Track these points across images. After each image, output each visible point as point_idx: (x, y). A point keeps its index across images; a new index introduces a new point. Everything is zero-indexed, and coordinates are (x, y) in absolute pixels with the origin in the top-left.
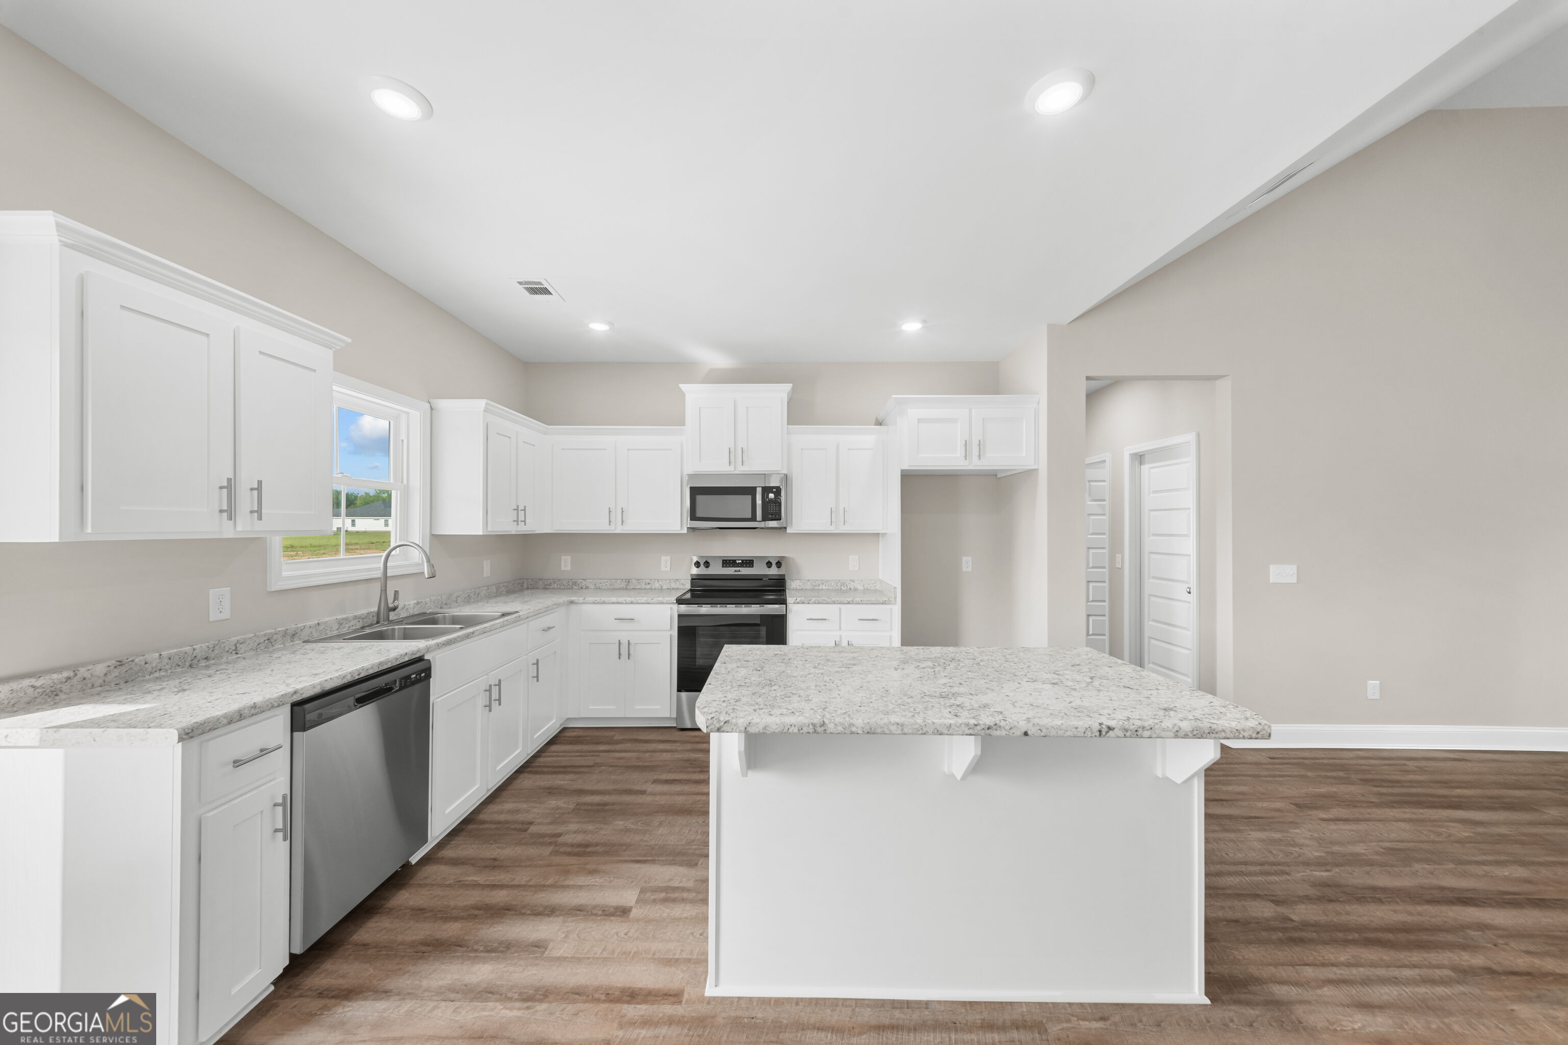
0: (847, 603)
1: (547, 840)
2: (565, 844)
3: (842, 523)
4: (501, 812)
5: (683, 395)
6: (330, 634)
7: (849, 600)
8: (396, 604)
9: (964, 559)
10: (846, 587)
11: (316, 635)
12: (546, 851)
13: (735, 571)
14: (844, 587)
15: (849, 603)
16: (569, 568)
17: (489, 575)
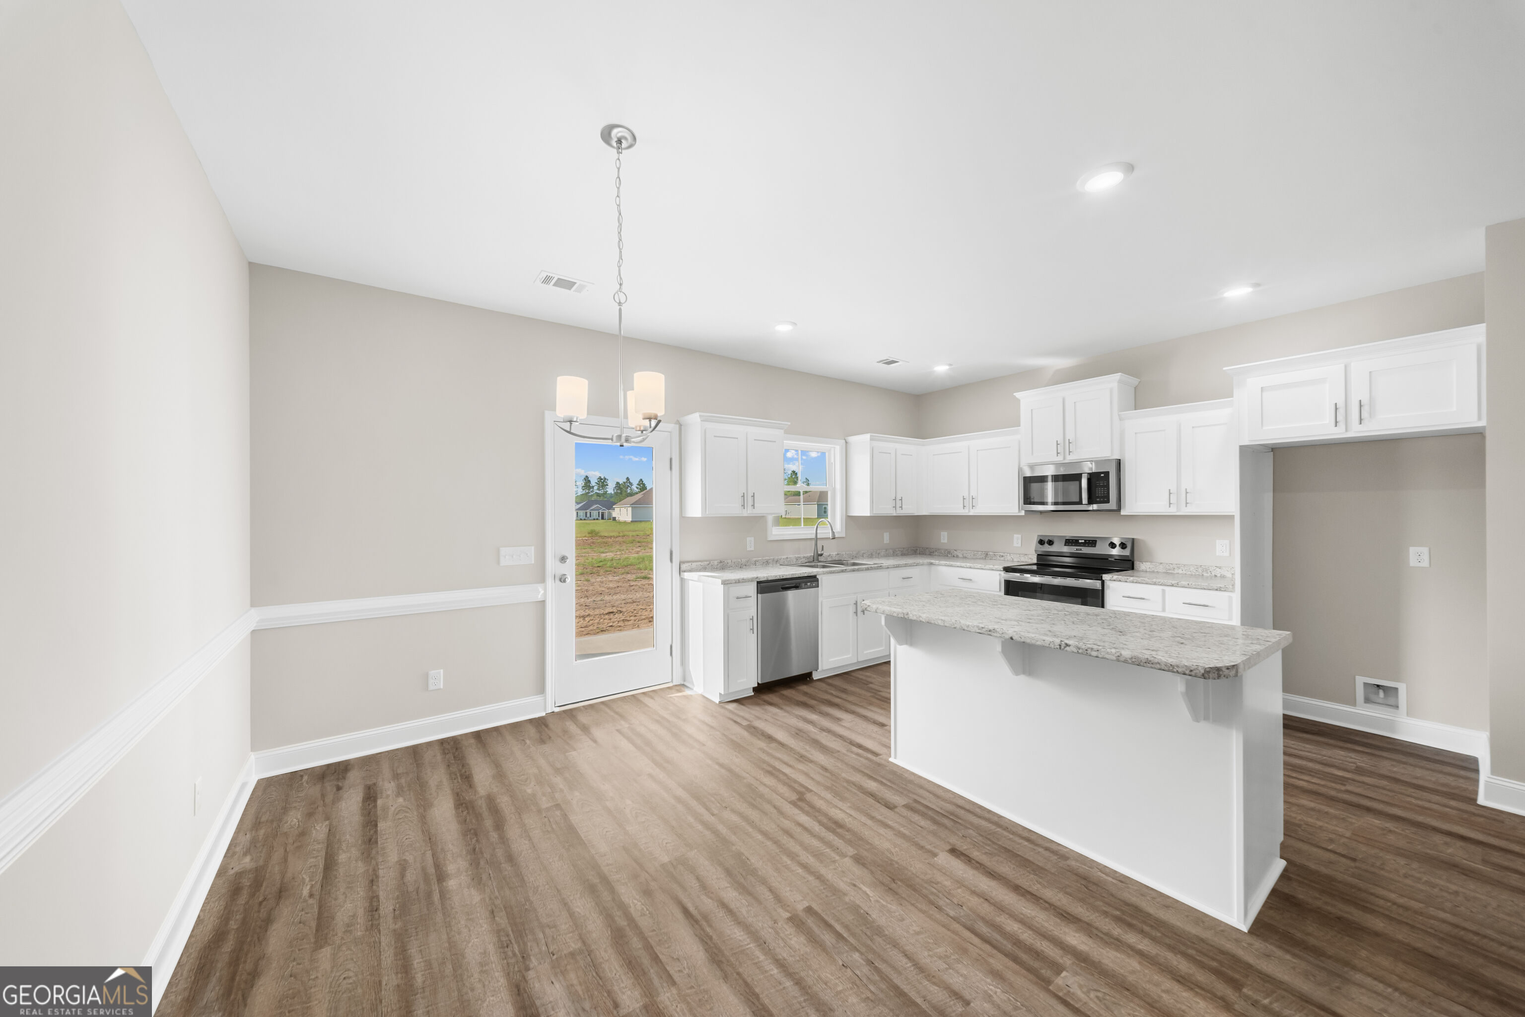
0: (1170, 586)
1: (873, 691)
2: (880, 695)
3: (1184, 505)
4: (862, 675)
5: (1018, 401)
6: (792, 563)
7: (1173, 582)
8: (822, 552)
9: (1412, 550)
10: (1210, 573)
11: (786, 563)
12: (869, 694)
13: (1077, 550)
14: (1207, 573)
15: (1172, 585)
16: (946, 541)
17: (888, 542)
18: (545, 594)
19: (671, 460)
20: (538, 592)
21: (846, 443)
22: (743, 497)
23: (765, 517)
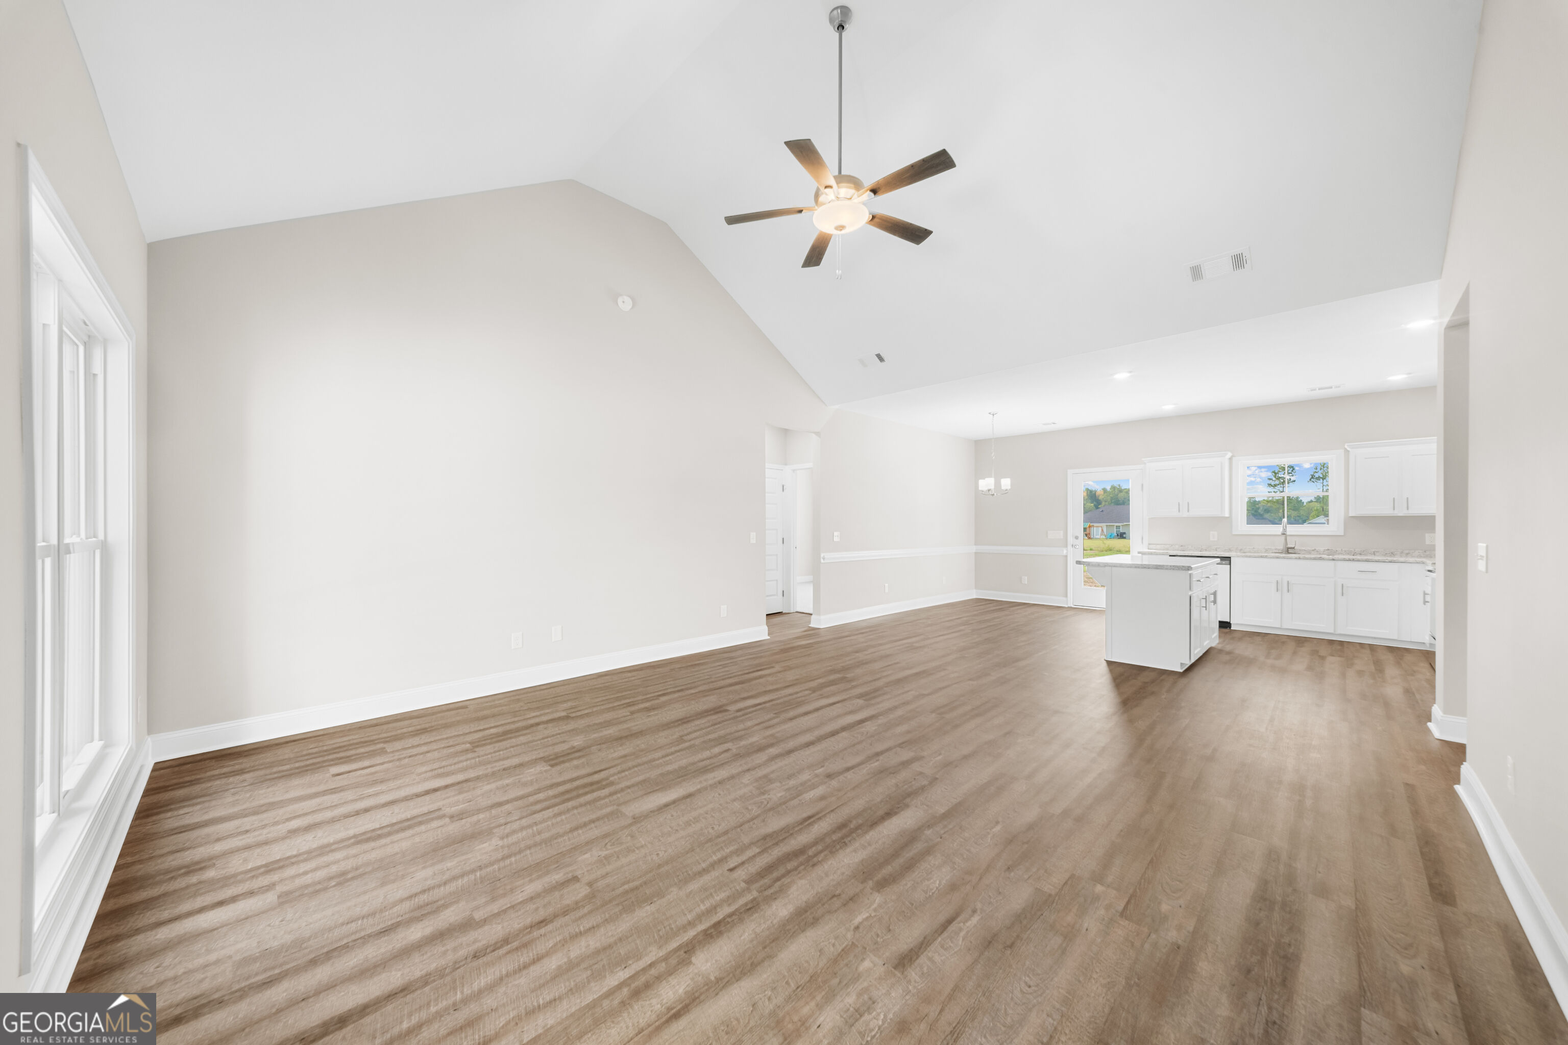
18: (1067, 553)
19: (1142, 485)
20: (1064, 551)
21: (1347, 452)
22: (1179, 505)
23: (1230, 518)
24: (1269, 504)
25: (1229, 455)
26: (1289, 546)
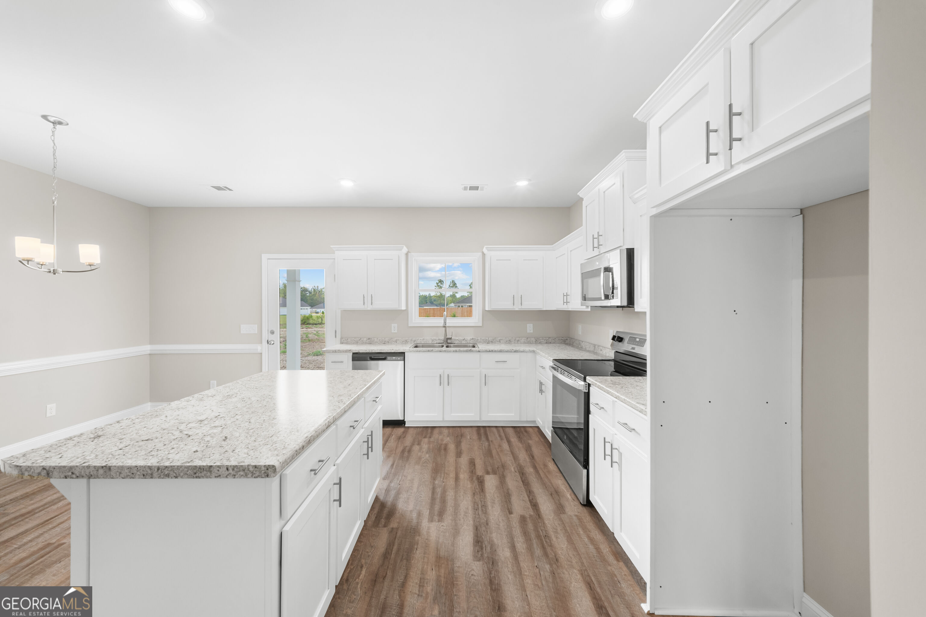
8: (451, 337)
16: (581, 333)
18: (262, 350)
19: (335, 275)
20: (259, 348)
21: (484, 254)
22: (364, 297)
23: (406, 311)
24: (435, 298)
25: (405, 250)
26: (448, 337)
